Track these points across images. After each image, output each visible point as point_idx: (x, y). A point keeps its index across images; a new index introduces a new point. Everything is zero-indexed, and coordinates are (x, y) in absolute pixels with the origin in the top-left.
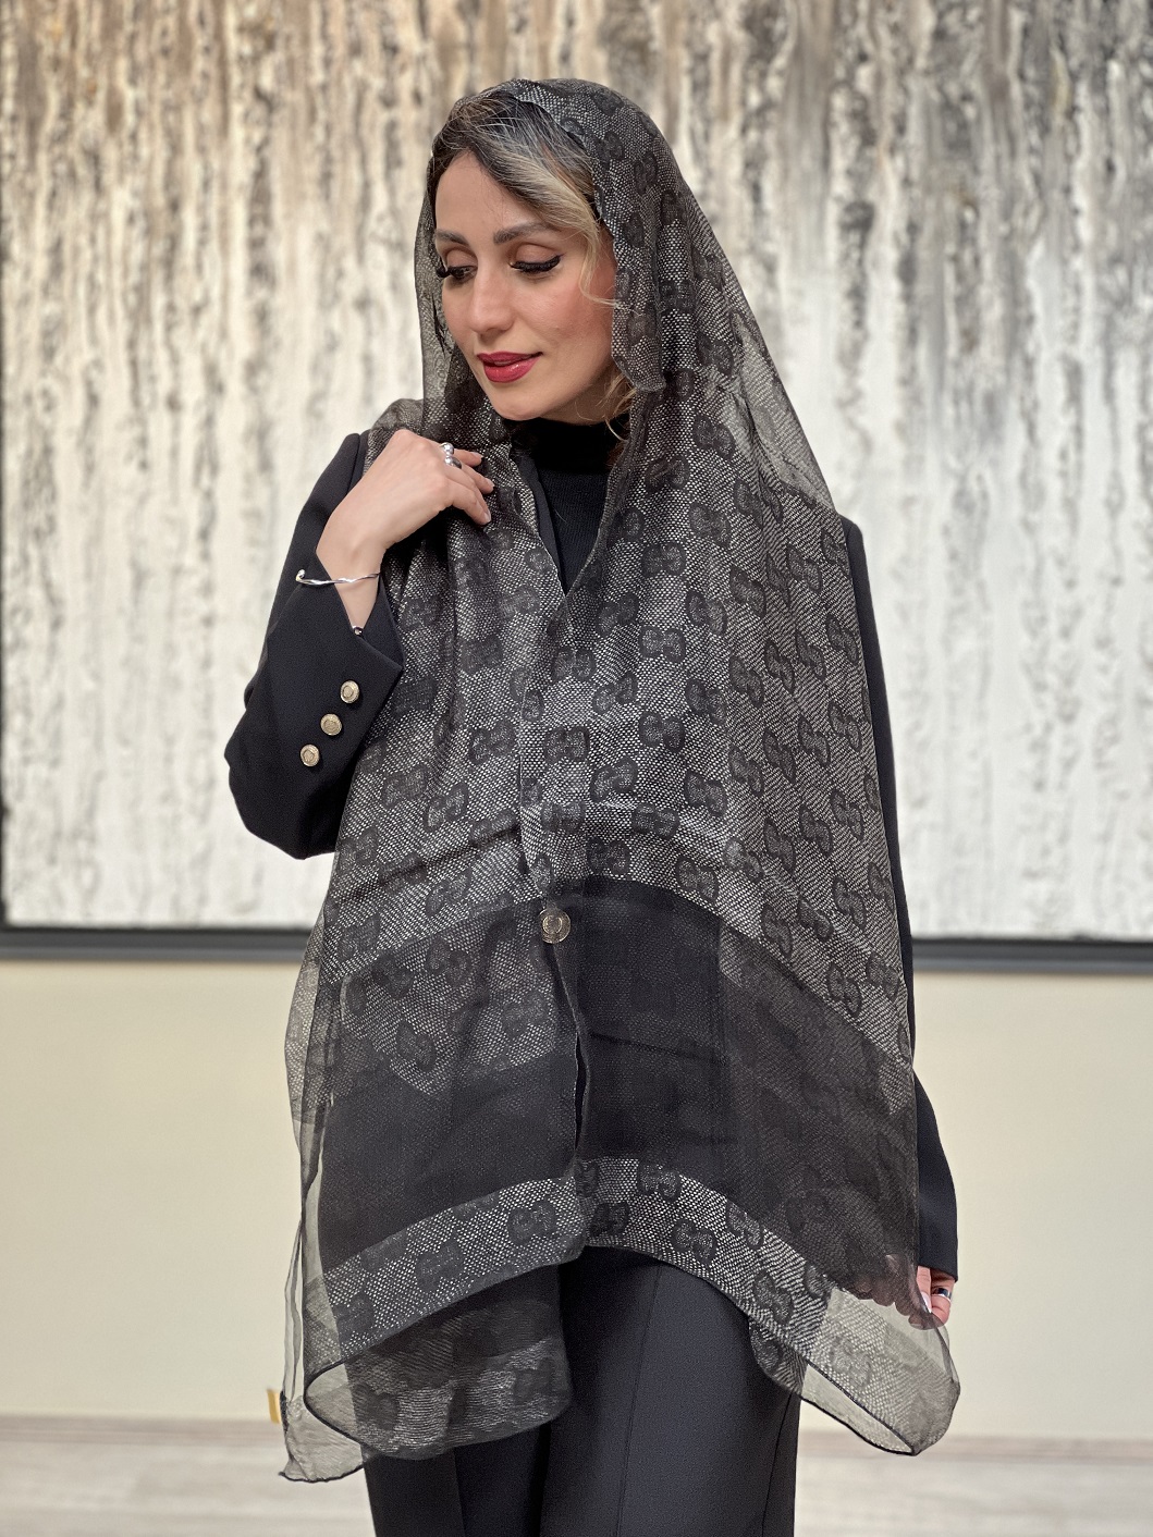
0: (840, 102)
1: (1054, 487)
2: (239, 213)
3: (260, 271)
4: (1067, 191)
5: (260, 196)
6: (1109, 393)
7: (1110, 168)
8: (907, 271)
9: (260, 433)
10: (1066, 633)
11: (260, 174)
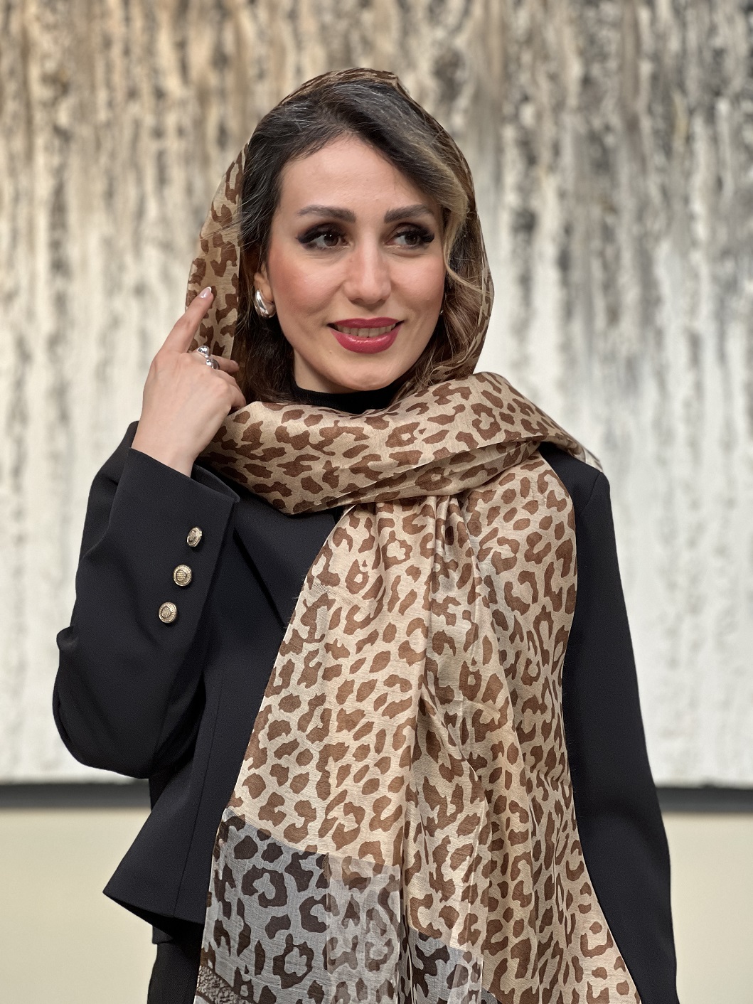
0: (509, 133)
1: (681, 431)
2: (42, 221)
3: (59, 266)
4: (686, 200)
5: (58, 209)
6: (722, 357)
7: (719, 183)
8: (564, 262)
9: (60, 393)
10: (692, 543)
11: (59, 192)
